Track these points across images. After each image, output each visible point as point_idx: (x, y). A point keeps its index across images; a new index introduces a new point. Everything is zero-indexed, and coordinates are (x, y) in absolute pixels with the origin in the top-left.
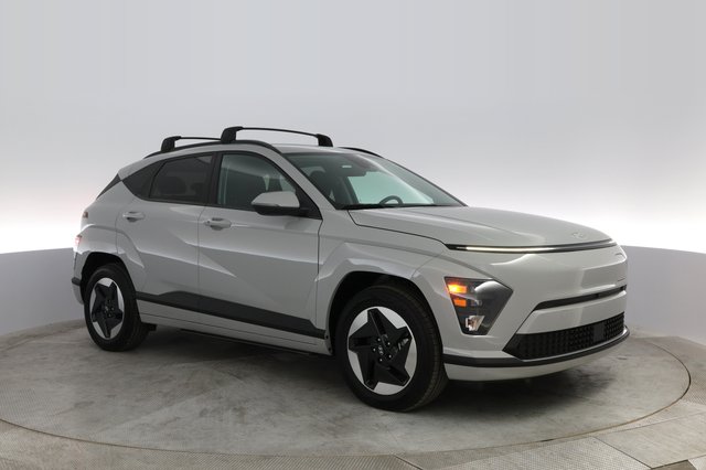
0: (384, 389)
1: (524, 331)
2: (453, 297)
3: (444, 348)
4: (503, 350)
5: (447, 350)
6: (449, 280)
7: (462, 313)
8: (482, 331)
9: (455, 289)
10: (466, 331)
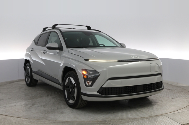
0: (71, 101)
1: (104, 86)
2: (84, 75)
3: (81, 90)
4: (97, 92)
5: (82, 91)
6: (83, 70)
7: (85, 80)
8: (91, 86)
9: (84, 72)
10: (86, 85)
